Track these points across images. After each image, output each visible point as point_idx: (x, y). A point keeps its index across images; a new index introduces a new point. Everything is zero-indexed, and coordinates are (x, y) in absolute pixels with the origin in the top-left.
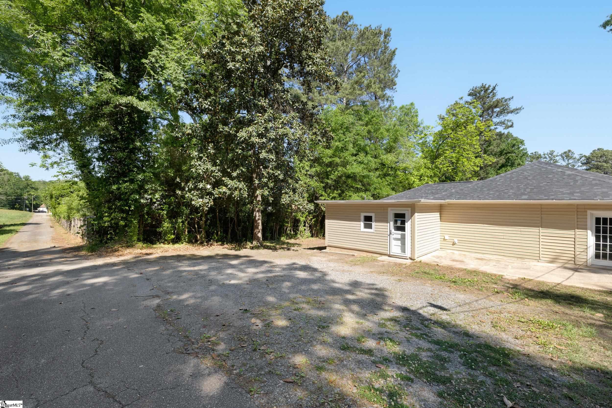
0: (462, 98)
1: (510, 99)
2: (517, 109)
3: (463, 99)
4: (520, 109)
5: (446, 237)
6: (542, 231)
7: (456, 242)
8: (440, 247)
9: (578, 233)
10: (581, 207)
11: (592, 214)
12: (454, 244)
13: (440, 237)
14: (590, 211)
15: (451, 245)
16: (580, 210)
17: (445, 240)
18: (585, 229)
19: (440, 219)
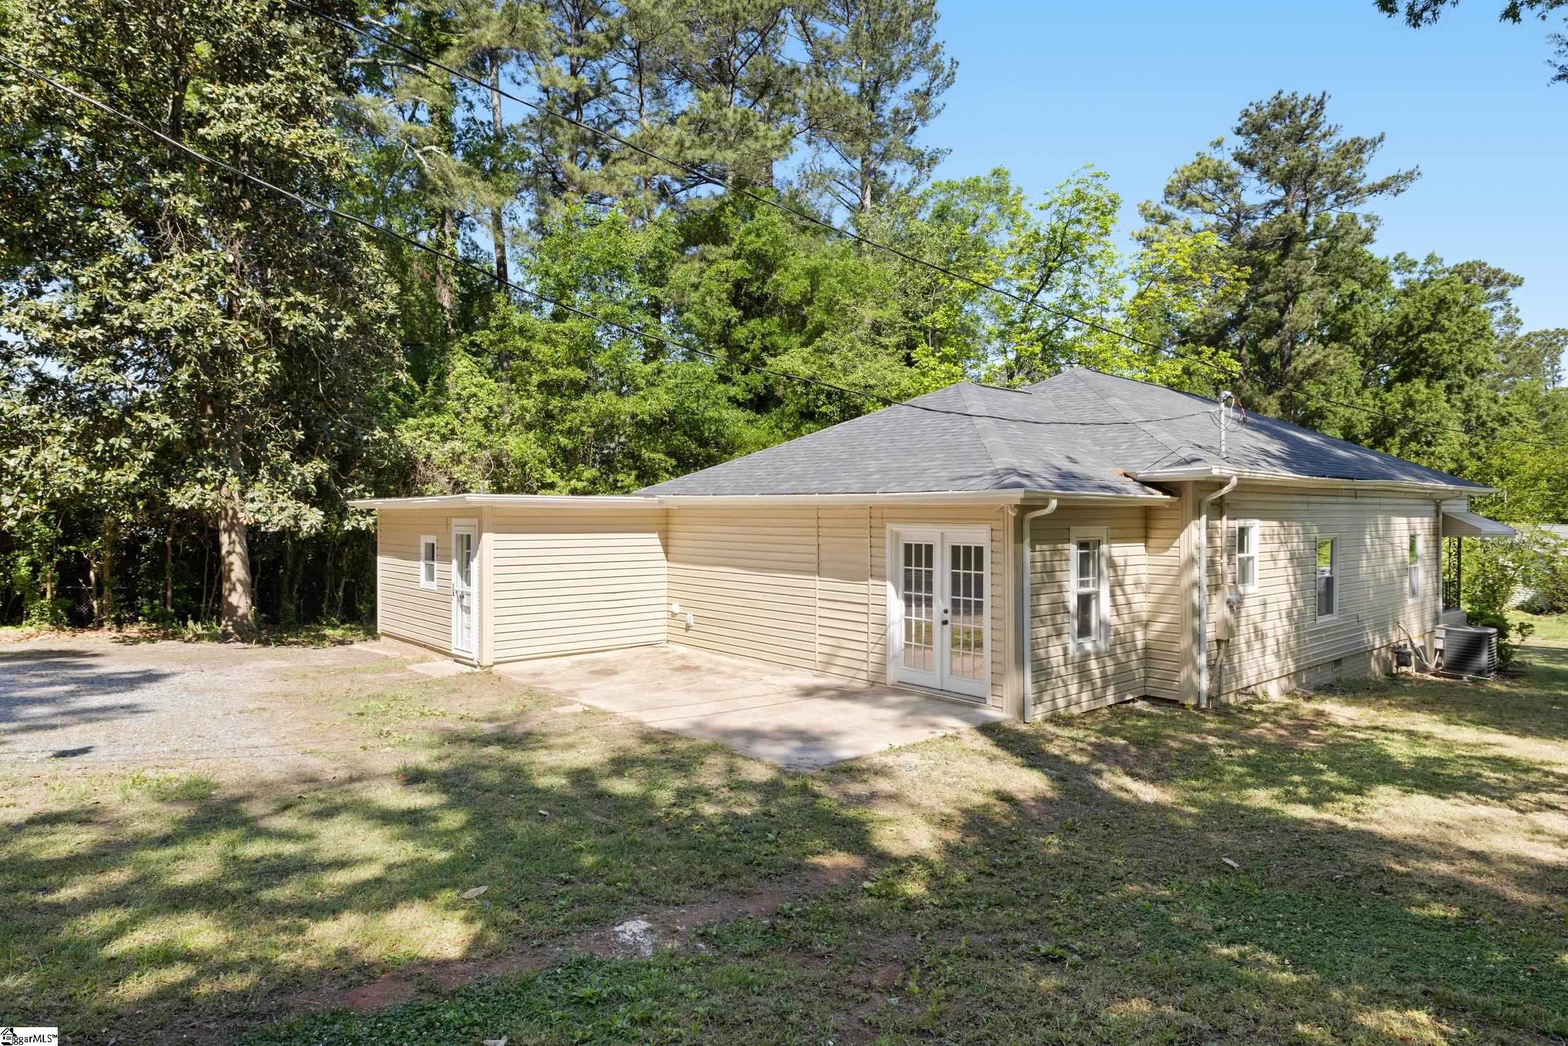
0: (1219, 143)
1: (1374, 143)
2: (1396, 178)
3: (1224, 144)
4: (1410, 177)
5: (676, 608)
6: (819, 585)
7: (691, 621)
8: (664, 637)
9: (873, 590)
10: (876, 513)
11: (897, 535)
12: (688, 628)
13: (665, 607)
14: (890, 526)
15: (683, 632)
16: (875, 522)
17: (674, 615)
18: (883, 577)
19: (666, 553)
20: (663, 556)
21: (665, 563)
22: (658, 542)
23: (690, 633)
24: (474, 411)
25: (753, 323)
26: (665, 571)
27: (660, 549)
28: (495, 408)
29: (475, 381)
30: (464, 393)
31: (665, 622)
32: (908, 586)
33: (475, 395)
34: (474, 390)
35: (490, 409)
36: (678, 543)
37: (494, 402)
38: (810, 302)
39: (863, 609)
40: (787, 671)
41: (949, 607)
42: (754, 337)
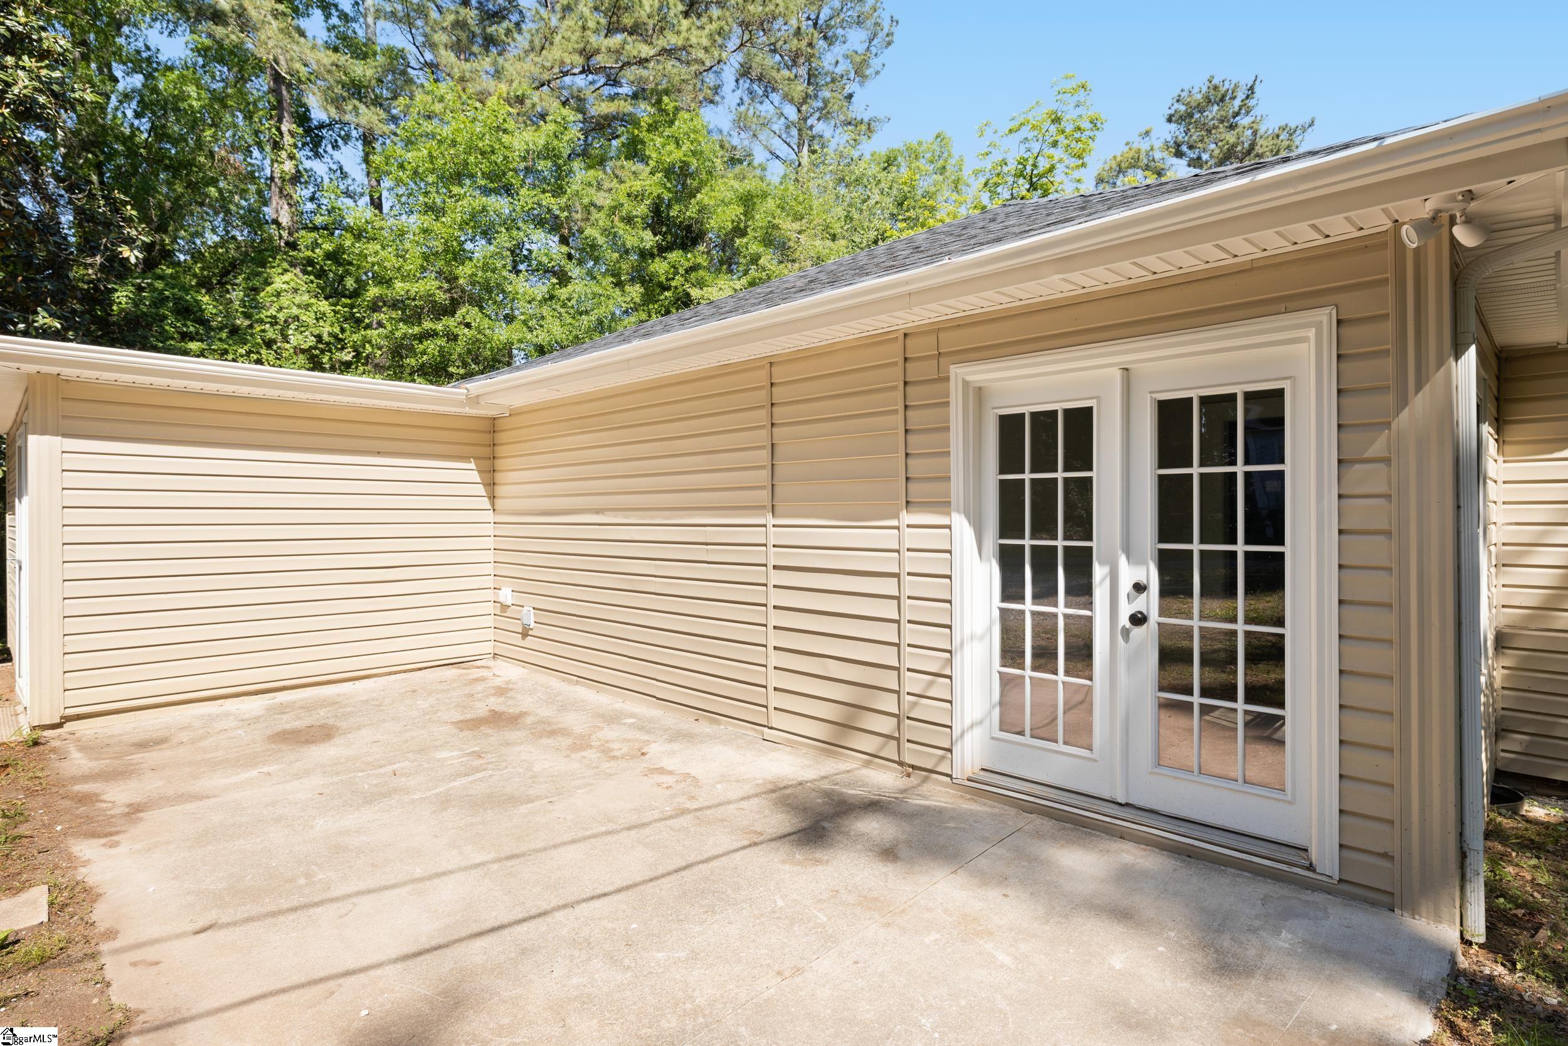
5: (506, 595)
6: (775, 536)
7: (531, 619)
8: (488, 647)
9: (912, 539)
10: (918, 347)
11: (979, 394)
12: (525, 634)
13: (489, 595)
14: (959, 373)
15: (517, 639)
16: (916, 371)
17: (504, 607)
18: (943, 505)
19: (492, 498)
20: (485, 503)
21: (489, 516)
22: (475, 477)
23: (530, 642)
24: (295, 339)
25: (675, 256)
26: (489, 529)
27: (480, 490)
28: (326, 338)
29: (298, 300)
30: (281, 316)
31: (489, 621)
32: (1009, 524)
33: (296, 318)
34: (295, 311)
35: (319, 338)
36: (513, 482)
37: (326, 330)
38: (743, 233)
39: (888, 587)
40: (705, 728)
41: (1152, 576)
42: (676, 273)
